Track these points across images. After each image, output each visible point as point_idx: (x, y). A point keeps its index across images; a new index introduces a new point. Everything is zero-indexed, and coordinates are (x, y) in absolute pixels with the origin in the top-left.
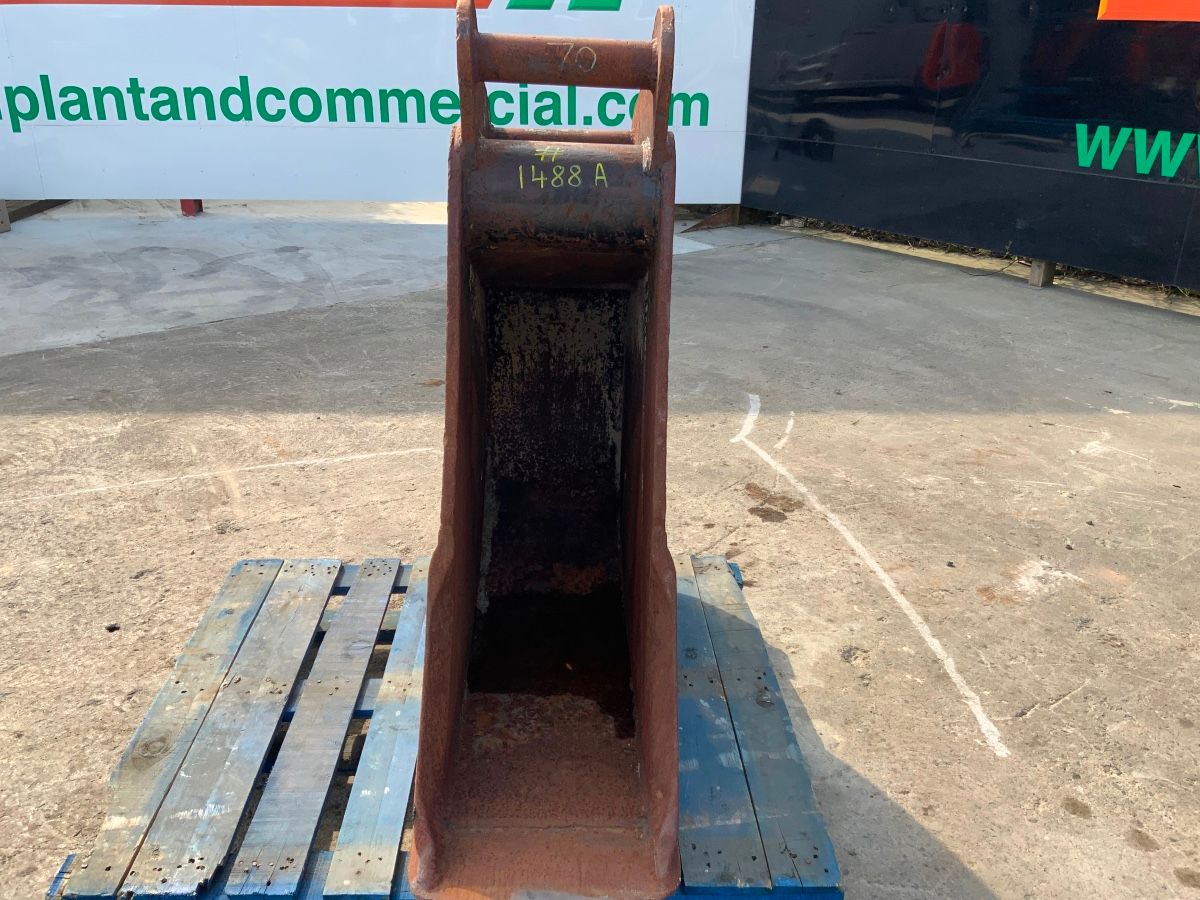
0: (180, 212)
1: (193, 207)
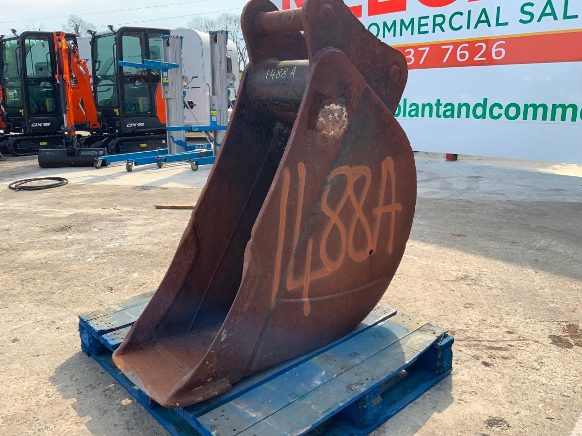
0: (445, 159)
1: (453, 157)
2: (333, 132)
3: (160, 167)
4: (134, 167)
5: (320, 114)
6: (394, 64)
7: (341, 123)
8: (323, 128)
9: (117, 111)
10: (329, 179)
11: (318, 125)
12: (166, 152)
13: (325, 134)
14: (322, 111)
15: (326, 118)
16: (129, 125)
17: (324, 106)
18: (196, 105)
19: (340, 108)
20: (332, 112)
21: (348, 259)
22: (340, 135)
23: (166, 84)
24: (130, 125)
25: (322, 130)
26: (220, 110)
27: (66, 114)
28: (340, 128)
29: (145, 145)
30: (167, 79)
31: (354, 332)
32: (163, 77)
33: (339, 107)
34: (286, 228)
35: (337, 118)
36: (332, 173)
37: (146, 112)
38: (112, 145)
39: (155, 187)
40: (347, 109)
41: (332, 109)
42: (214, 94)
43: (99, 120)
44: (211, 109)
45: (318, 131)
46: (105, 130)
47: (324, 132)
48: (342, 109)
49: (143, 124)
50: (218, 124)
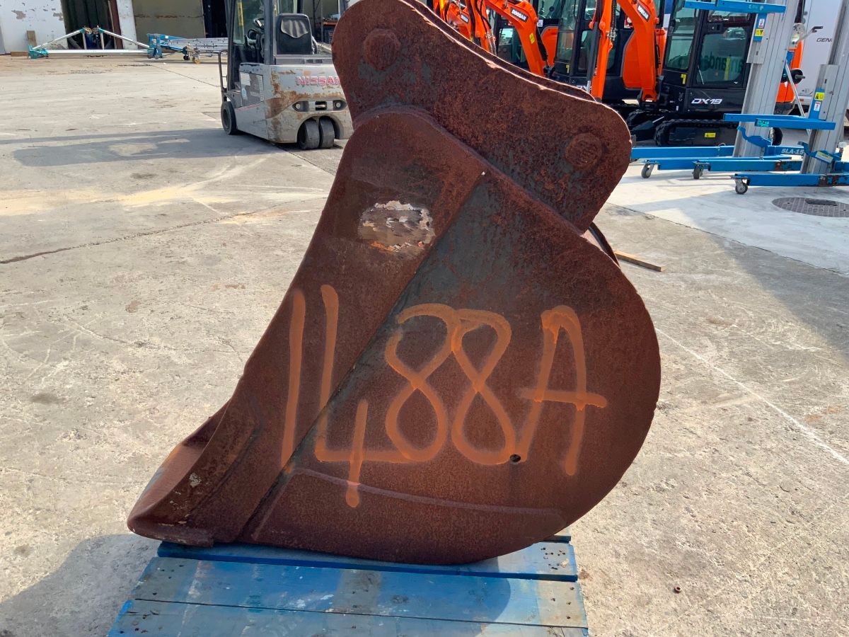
2: (398, 247)
3: (696, 177)
4: (655, 171)
5: (365, 215)
6: (580, 131)
7: (416, 234)
8: (374, 237)
9: (684, 76)
10: (401, 320)
11: (362, 232)
12: (729, 152)
13: (377, 250)
14: (368, 211)
15: (379, 222)
16: (696, 101)
17: (372, 205)
18: (804, 77)
19: (412, 208)
20: (394, 215)
21: (450, 450)
22: (416, 254)
23: (759, 39)
24: (698, 101)
25: (371, 241)
26: (832, 93)
27: (591, 79)
28: (416, 243)
29: (712, 135)
30: (762, 31)
31: (475, 569)
32: (757, 27)
33: (408, 207)
34: (303, 374)
35: (405, 225)
36: (406, 311)
37: (732, 82)
38: (660, 129)
39: (639, 213)
40: (431, 211)
41: (392, 209)
42: (832, 62)
43: (656, 89)
44: (819, 89)
45: (362, 241)
46: (661, 104)
47: (376, 245)
48: (419, 212)
49: (721, 100)
50: (821, 116)
